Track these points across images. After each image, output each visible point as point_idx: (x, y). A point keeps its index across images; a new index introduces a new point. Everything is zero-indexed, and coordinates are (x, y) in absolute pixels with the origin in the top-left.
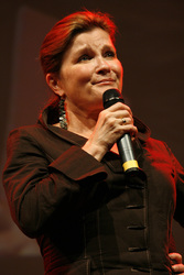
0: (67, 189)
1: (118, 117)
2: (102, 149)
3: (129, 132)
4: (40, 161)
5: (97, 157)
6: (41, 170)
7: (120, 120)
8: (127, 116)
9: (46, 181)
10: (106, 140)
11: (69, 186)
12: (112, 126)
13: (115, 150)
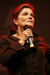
0: (14, 53)
1: (28, 33)
2: (24, 42)
3: (31, 37)
4: (7, 45)
5: (23, 44)
6: (7, 48)
7: (28, 34)
8: (30, 32)
9: (8, 51)
10: (25, 39)
11: (14, 52)
12: (26, 36)
13: (28, 42)
